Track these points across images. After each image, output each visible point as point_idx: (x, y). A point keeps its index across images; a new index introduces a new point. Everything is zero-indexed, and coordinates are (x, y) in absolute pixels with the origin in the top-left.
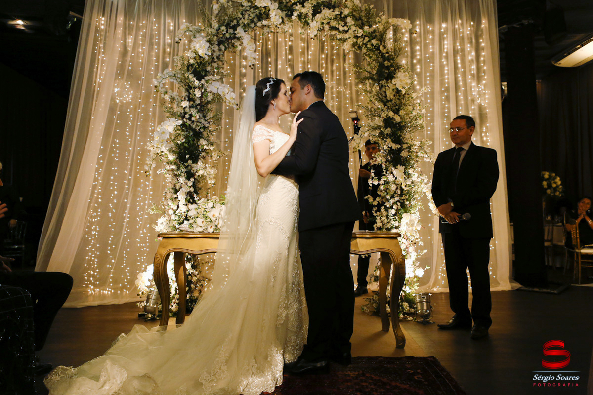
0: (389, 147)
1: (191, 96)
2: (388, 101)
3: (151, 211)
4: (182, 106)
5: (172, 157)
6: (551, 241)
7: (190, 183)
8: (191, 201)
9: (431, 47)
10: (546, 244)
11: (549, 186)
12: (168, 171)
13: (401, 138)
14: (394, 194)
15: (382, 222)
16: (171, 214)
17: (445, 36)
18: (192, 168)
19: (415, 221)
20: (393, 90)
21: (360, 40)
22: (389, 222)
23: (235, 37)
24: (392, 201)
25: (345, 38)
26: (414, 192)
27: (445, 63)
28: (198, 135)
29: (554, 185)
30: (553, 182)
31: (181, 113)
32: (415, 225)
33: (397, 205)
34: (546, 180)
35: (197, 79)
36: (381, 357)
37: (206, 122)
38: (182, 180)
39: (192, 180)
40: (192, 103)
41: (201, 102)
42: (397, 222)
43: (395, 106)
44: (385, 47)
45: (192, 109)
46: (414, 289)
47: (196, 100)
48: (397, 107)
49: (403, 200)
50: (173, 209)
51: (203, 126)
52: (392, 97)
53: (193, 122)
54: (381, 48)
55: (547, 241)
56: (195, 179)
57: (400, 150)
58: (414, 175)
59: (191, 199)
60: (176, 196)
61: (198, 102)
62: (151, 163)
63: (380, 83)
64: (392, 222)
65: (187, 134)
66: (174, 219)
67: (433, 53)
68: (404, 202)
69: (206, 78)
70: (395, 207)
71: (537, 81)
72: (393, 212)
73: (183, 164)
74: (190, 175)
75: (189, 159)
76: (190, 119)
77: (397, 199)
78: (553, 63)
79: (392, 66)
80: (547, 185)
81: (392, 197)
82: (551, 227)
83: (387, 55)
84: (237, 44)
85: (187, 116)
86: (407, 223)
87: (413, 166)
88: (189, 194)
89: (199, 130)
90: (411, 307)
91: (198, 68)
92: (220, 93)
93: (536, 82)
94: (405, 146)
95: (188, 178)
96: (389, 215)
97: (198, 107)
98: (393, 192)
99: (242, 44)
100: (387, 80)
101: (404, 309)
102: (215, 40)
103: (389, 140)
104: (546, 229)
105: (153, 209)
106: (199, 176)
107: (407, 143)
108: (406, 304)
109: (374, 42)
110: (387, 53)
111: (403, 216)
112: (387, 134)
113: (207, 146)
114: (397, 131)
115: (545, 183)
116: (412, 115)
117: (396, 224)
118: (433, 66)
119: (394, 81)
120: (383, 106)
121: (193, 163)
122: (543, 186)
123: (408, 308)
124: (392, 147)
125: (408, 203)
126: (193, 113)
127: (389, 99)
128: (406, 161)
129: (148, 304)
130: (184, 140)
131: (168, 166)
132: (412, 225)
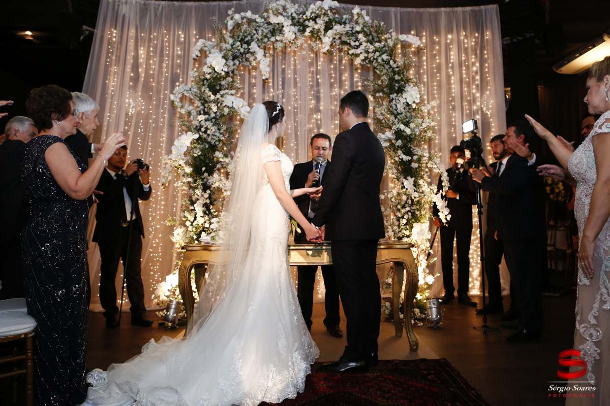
0: (400, 159)
1: (206, 109)
2: (398, 114)
3: (168, 222)
4: (198, 120)
5: (189, 170)
6: (554, 245)
7: (206, 196)
8: (207, 212)
9: (437, 57)
10: (549, 249)
11: (552, 191)
12: (184, 183)
13: (412, 149)
14: (405, 204)
15: (393, 231)
16: (188, 225)
17: (451, 46)
18: (208, 180)
19: (425, 230)
20: (404, 103)
21: (371, 55)
22: (400, 231)
23: (248, 52)
24: (403, 211)
25: (357, 53)
26: (424, 202)
27: (451, 73)
28: (213, 148)
29: (557, 191)
30: (555, 187)
31: (197, 126)
32: (426, 234)
33: (408, 214)
34: (550, 185)
35: (213, 94)
36: (397, 360)
37: (222, 135)
38: (198, 192)
39: (208, 192)
40: (207, 116)
41: (216, 115)
42: (408, 231)
43: (405, 119)
44: (395, 62)
45: (208, 123)
46: (424, 295)
47: (211, 114)
48: (407, 120)
49: (414, 210)
50: (190, 221)
51: (218, 139)
52: (403, 110)
53: (209, 135)
54: (391, 62)
55: (551, 245)
56: (211, 191)
57: (410, 162)
58: (424, 185)
59: (207, 211)
60: (192, 208)
61: (213, 115)
62: (168, 175)
63: (391, 96)
64: (404, 231)
65: (203, 147)
66: (191, 230)
67: (440, 64)
68: (415, 212)
69: (222, 92)
70: (406, 217)
71: (539, 86)
72: (404, 221)
73: (199, 177)
74: (206, 187)
75: (205, 171)
76: (205, 132)
77: (408, 209)
78: (555, 70)
79: (402, 80)
80: (551, 190)
81: (404, 207)
82: (554, 232)
83: (397, 69)
84: (251, 59)
85: (203, 129)
86: (418, 232)
87: (423, 177)
88: (206, 205)
89: (214, 143)
90: (422, 312)
91: (213, 82)
92: (234, 106)
93: (538, 88)
94: (415, 158)
95: (204, 190)
96: (401, 224)
97: (214, 120)
98: (404, 202)
99: (256, 58)
100: (398, 94)
101: (415, 315)
102: (230, 55)
103: (400, 152)
104: (549, 233)
105: (170, 221)
106: (214, 188)
107: (417, 155)
108: (417, 310)
109: (385, 57)
110: (397, 67)
111: (413, 225)
112: (398, 146)
113: (223, 159)
114: (407, 143)
115: (548, 188)
116: (422, 127)
117: (407, 233)
118: (440, 76)
119: (404, 95)
120: (394, 118)
121: (209, 175)
122: (546, 191)
123: (419, 314)
124: (402, 159)
125: (419, 212)
126: (209, 127)
127: (399, 112)
128: (417, 172)
129: (168, 313)
130: (200, 153)
131: (185, 179)
132: (423, 235)
